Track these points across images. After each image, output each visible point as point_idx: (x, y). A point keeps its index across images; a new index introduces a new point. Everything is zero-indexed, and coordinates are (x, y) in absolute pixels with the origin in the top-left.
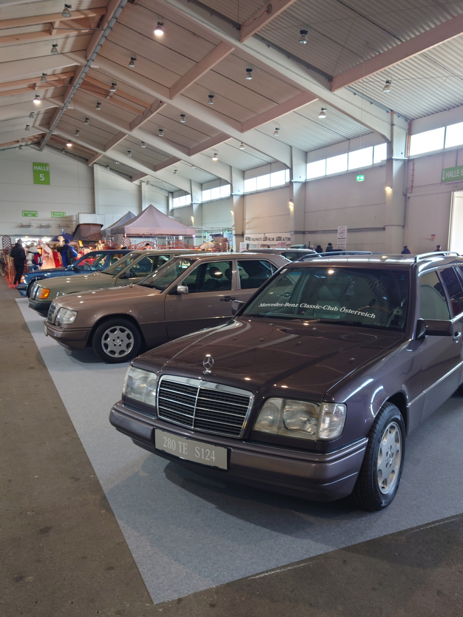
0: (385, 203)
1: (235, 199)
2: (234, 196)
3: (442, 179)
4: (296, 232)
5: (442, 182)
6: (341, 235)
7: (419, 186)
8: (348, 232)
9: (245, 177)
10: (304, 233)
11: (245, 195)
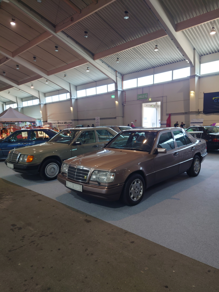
0: (115, 108)
1: (42, 106)
2: (41, 104)
3: (137, 99)
4: (75, 120)
5: (138, 100)
6: (97, 121)
7: (128, 101)
8: (100, 119)
9: (46, 96)
10: (78, 120)
11: (46, 104)
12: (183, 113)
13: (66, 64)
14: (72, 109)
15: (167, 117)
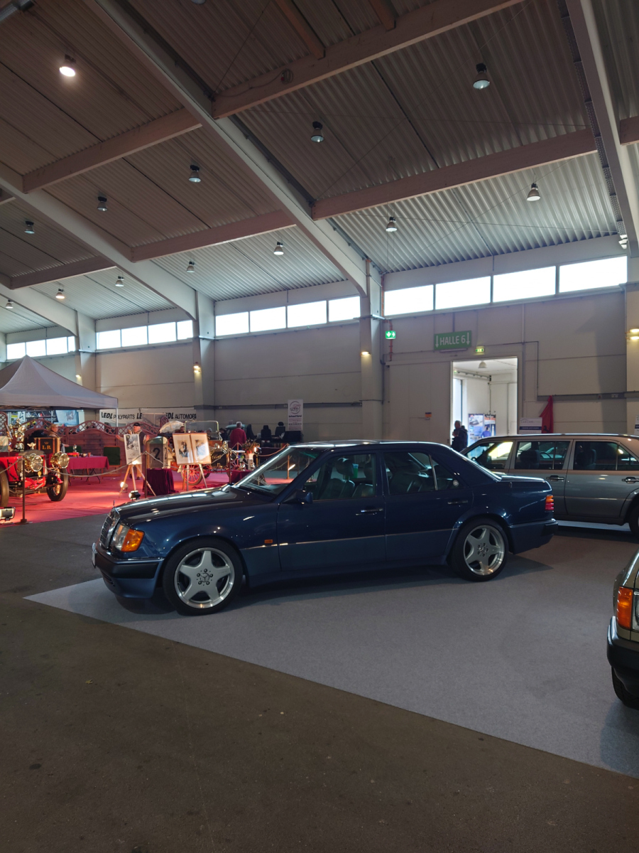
0: (360, 372)
1: (84, 358)
2: (82, 355)
3: (435, 346)
4: (206, 407)
5: (435, 350)
6: (295, 412)
7: (402, 353)
8: (304, 407)
9: (98, 327)
10: (215, 408)
11: (98, 353)
12: (597, 394)
13: (207, 228)
14: (197, 370)
15: (541, 406)
